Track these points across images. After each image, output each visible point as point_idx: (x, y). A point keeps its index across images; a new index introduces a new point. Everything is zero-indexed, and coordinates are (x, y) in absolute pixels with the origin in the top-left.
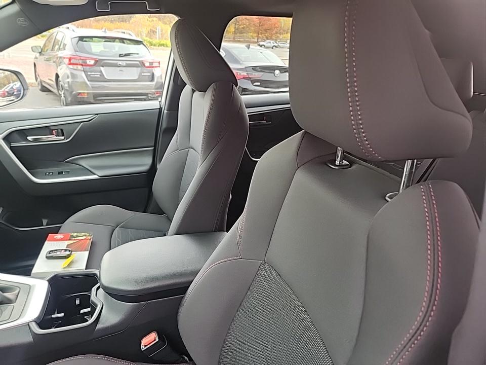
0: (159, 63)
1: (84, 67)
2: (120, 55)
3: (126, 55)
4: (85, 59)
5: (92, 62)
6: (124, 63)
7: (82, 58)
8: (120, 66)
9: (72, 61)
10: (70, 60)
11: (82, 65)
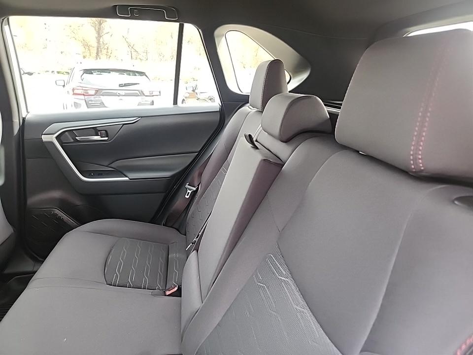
0: (160, 92)
1: (86, 97)
2: (120, 85)
3: (125, 85)
4: (87, 89)
5: (93, 92)
6: (123, 93)
7: (84, 88)
8: (119, 95)
9: (76, 91)
10: (73, 90)
11: (84, 95)
